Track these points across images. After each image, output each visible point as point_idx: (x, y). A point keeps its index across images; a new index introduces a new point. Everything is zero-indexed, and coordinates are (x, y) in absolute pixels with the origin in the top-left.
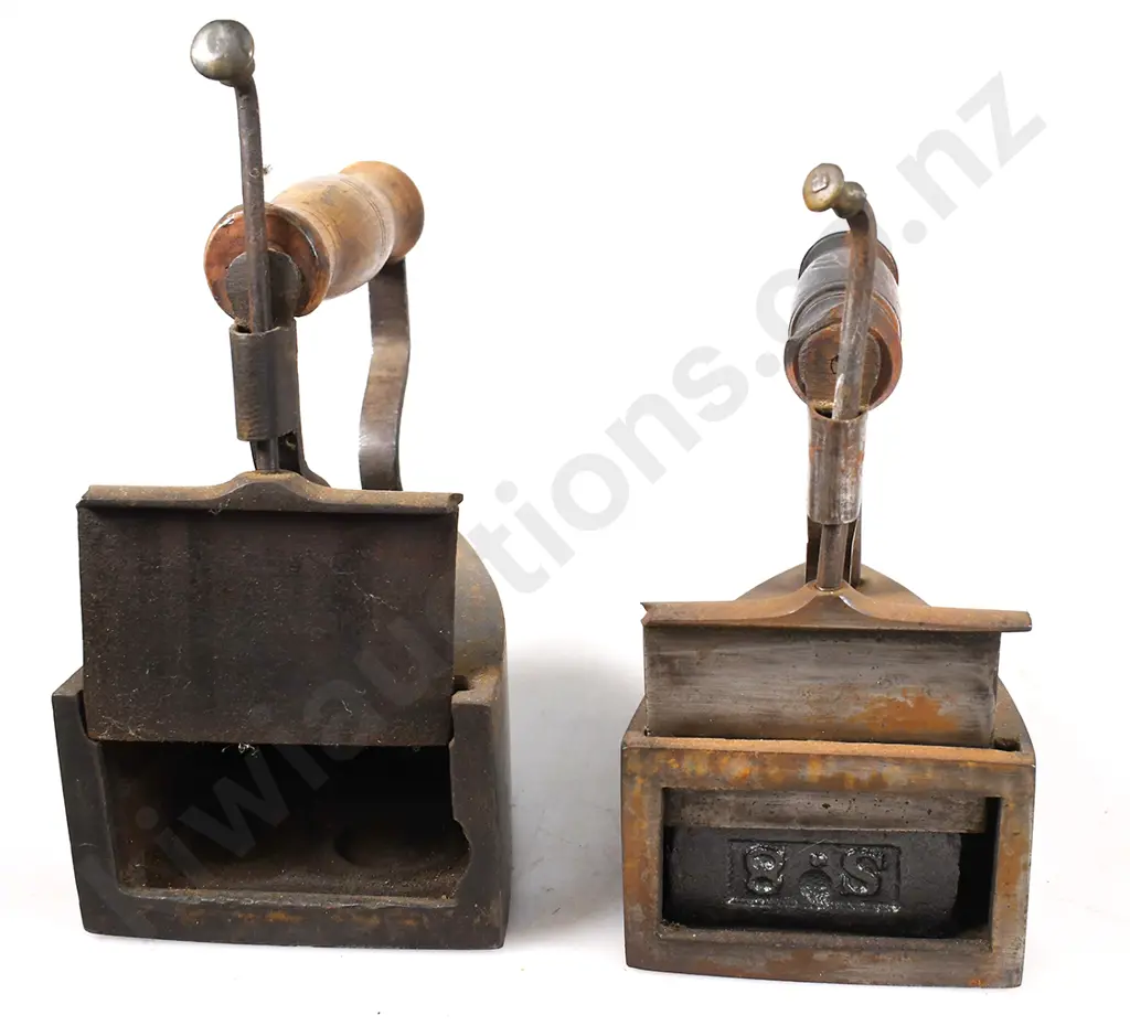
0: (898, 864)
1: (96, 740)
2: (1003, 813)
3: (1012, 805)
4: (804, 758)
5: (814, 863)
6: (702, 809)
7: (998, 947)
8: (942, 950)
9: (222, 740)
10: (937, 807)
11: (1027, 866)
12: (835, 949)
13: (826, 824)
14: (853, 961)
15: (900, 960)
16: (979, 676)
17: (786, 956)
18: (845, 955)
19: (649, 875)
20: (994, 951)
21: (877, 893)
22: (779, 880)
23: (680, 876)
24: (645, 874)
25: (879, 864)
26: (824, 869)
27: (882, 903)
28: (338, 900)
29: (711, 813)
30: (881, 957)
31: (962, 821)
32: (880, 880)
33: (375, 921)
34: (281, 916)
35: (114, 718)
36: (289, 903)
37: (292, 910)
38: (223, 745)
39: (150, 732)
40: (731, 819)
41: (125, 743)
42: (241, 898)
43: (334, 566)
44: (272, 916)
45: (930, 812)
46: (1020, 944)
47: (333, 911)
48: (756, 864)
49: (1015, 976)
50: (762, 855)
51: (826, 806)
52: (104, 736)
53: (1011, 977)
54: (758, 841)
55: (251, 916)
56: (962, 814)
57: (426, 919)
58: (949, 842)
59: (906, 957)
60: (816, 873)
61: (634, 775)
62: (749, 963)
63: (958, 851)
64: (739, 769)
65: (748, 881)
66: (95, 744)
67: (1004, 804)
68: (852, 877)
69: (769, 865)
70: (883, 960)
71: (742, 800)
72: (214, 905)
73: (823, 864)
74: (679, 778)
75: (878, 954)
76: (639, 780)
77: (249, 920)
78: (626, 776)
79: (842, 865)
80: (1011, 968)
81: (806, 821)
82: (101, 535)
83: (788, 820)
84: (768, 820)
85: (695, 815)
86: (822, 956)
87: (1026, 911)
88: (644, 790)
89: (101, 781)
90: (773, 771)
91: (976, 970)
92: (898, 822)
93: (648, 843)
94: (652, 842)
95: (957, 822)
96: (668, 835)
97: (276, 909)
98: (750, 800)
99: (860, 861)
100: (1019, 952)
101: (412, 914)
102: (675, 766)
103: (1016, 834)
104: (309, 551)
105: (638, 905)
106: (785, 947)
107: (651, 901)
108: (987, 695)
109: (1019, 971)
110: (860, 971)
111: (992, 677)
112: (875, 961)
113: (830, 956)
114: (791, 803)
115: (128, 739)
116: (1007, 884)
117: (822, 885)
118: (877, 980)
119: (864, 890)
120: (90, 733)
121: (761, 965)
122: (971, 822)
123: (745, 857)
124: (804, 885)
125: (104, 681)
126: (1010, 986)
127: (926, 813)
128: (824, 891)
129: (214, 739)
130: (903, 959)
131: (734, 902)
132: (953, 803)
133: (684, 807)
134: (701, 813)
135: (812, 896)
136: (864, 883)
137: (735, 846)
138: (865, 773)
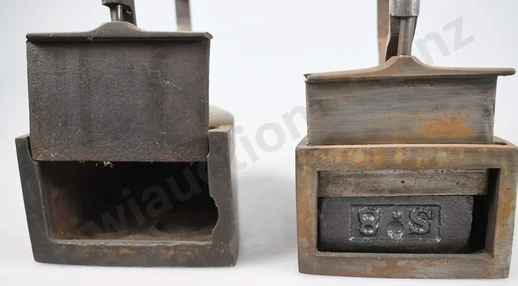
0: (439, 215)
1: (36, 161)
2: (501, 177)
3: (506, 173)
4: (394, 150)
5: (395, 217)
6: (337, 187)
7: (498, 256)
8: (466, 258)
9: (96, 160)
10: (462, 180)
11: (514, 208)
12: (409, 259)
13: (403, 193)
14: (419, 265)
15: (444, 264)
16: (486, 103)
17: (383, 264)
18: (414, 262)
19: (311, 221)
20: (495, 257)
21: (428, 232)
22: (377, 226)
23: (325, 226)
24: (309, 220)
25: (429, 215)
26: (400, 220)
27: (430, 238)
28: (154, 243)
29: (342, 188)
30: (434, 263)
31: (475, 187)
32: (430, 225)
33: (172, 252)
34: (126, 251)
35: (45, 149)
36: (130, 245)
37: (131, 248)
38: (97, 162)
39: (62, 156)
40: (353, 192)
41: (50, 162)
42: (106, 243)
43: (149, 68)
44: (122, 251)
45: (458, 183)
46: (509, 253)
47: (151, 248)
48: (365, 218)
49: (505, 272)
50: (368, 213)
51: (403, 182)
52: (40, 158)
53: (503, 273)
54: (366, 206)
55: (111, 251)
56: (476, 184)
57: (197, 251)
58: (467, 202)
59: (447, 262)
60: (396, 223)
61: (302, 165)
62: (364, 269)
63: (472, 206)
64: (359, 158)
65: (360, 228)
66: (36, 163)
67: (502, 172)
68: (415, 223)
69: (372, 218)
70: (434, 265)
71: (358, 180)
72: (94, 246)
73: (400, 217)
74: (326, 165)
75: (432, 261)
76: (305, 167)
77: (111, 253)
78: (299, 166)
79: (410, 217)
80: (504, 267)
81: (392, 191)
82: (37, 56)
83: (382, 191)
84: (371, 191)
85: (334, 189)
86: (402, 263)
87: (513, 234)
88: (308, 172)
89: (39, 182)
90: (377, 158)
91: (485, 269)
92: (441, 190)
93: (310, 203)
94: (313, 202)
95: (472, 189)
96: (320, 201)
97: (124, 247)
98: (362, 180)
99: (419, 214)
100: (508, 257)
101: (190, 249)
102: (325, 158)
103: (509, 189)
104: (137, 61)
105: (305, 238)
106: (382, 259)
107: (312, 236)
108: (489, 114)
109: (508, 268)
110: (422, 271)
111: (493, 103)
112: (431, 265)
113: (406, 263)
114: (384, 181)
115: (52, 160)
116: (503, 218)
117: (399, 229)
118: (431, 276)
119: (422, 230)
120: (33, 157)
121: (369, 270)
122: (480, 189)
123: (359, 215)
124: (388, 230)
125: (39, 130)
126: (503, 277)
127: (456, 184)
128: (401, 232)
129: (92, 159)
130: (446, 263)
131: (353, 239)
132: (471, 178)
133: (327, 186)
134: (337, 189)
135: (393, 235)
136: (421, 226)
137: (353, 209)
138: (427, 158)
